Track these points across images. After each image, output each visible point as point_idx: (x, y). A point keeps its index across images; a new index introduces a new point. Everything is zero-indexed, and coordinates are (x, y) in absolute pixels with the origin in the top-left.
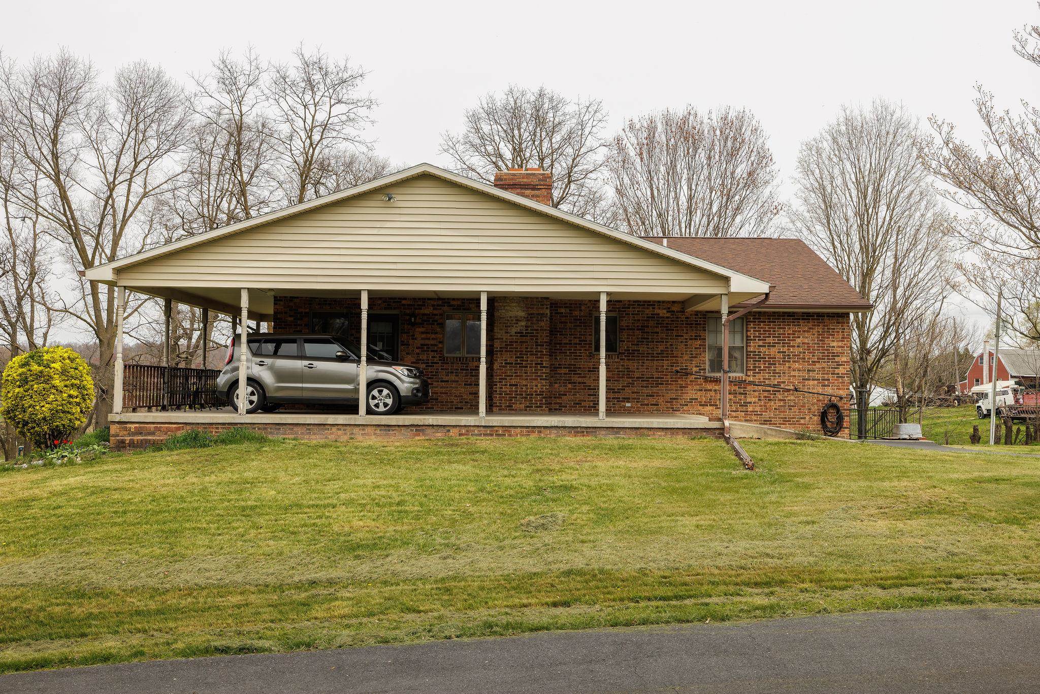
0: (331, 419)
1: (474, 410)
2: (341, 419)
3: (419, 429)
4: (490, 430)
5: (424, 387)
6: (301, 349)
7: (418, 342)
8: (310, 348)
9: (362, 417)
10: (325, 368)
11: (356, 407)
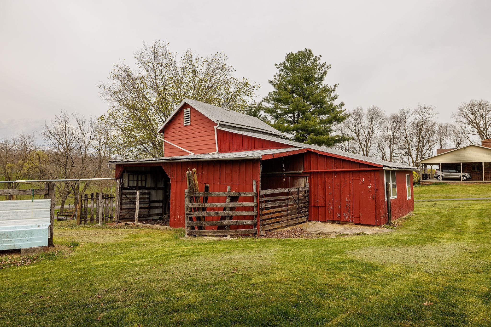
0: (456, 181)
1: (482, 180)
2: (458, 181)
3: (472, 183)
4: (485, 183)
5: (471, 177)
6: (449, 171)
7: (467, 169)
8: (450, 171)
9: (462, 181)
10: (453, 174)
11: (460, 179)
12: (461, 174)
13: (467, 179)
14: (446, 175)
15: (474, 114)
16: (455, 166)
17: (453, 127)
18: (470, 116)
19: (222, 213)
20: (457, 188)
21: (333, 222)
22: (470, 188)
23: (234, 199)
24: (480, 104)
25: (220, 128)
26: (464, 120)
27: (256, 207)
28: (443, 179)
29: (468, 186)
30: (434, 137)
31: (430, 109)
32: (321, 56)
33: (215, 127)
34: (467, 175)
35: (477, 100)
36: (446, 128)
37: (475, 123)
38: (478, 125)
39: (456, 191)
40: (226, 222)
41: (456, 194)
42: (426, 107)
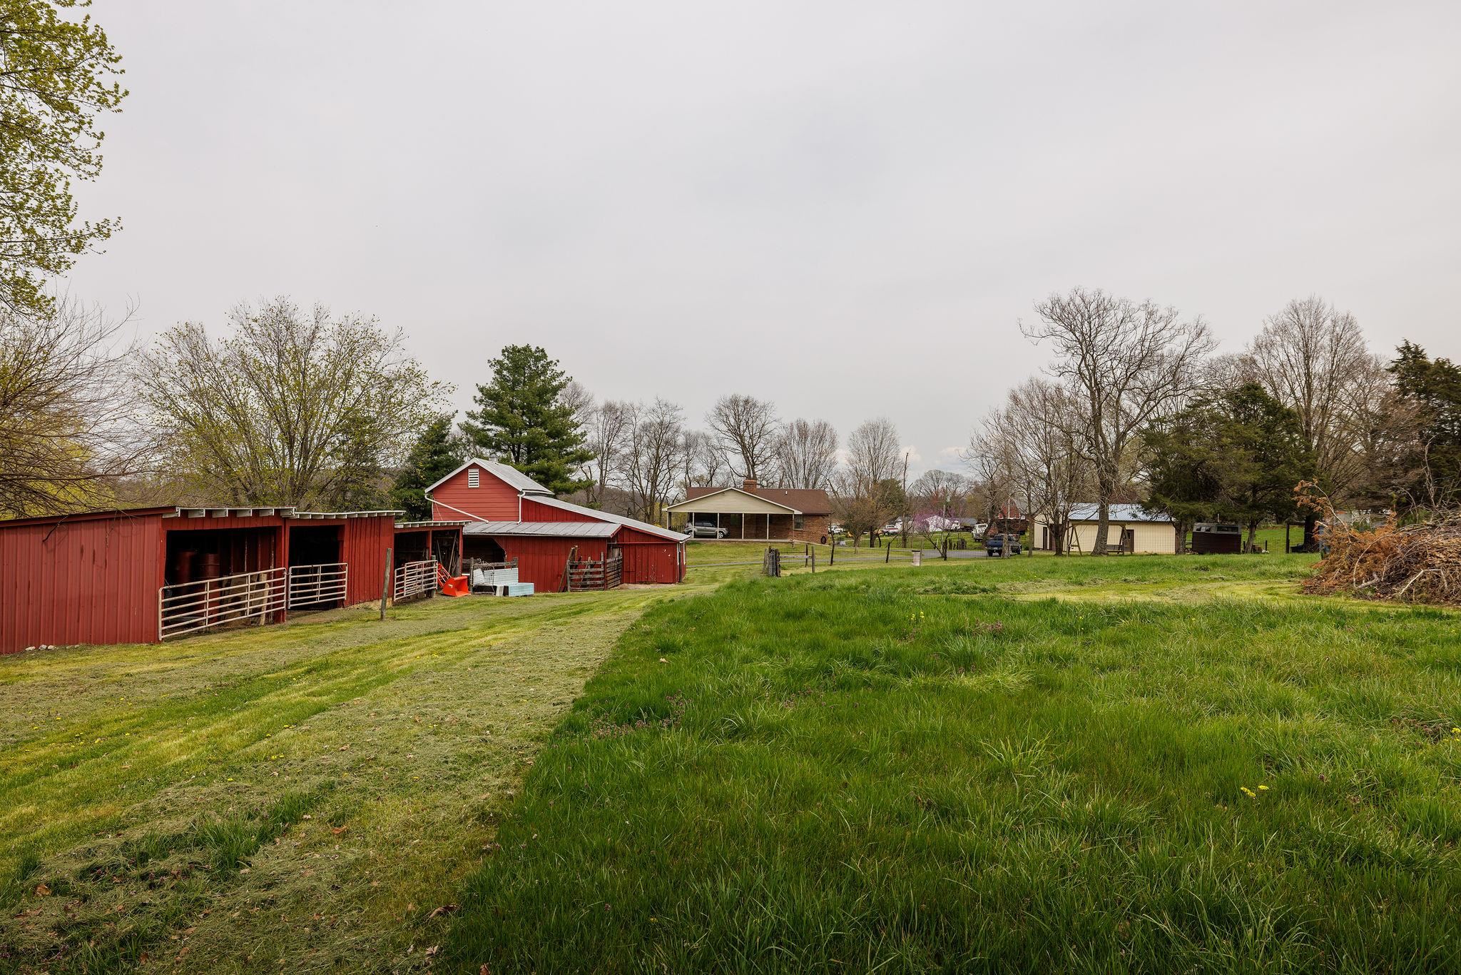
0: (712, 539)
1: (741, 538)
2: (714, 539)
3: (729, 542)
4: (745, 542)
5: (729, 533)
6: (702, 524)
7: (724, 522)
8: (704, 524)
9: (718, 539)
10: (709, 529)
11: (715, 537)
12: (718, 529)
13: (725, 537)
14: (698, 530)
15: (736, 416)
16: (709, 518)
17: (707, 438)
18: (732, 421)
19: (587, 576)
20: (712, 550)
21: (641, 583)
22: (727, 550)
23: (592, 566)
24: (747, 402)
25: (525, 497)
26: (724, 427)
27: (604, 571)
28: (696, 536)
29: (726, 547)
30: (679, 457)
31: (675, 409)
32: (558, 361)
33: (520, 496)
34: (724, 530)
35: (743, 395)
36: (696, 439)
37: (737, 433)
38: (741, 437)
39: (712, 554)
40: (588, 583)
41: (712, 559)
42: (669, 404)
